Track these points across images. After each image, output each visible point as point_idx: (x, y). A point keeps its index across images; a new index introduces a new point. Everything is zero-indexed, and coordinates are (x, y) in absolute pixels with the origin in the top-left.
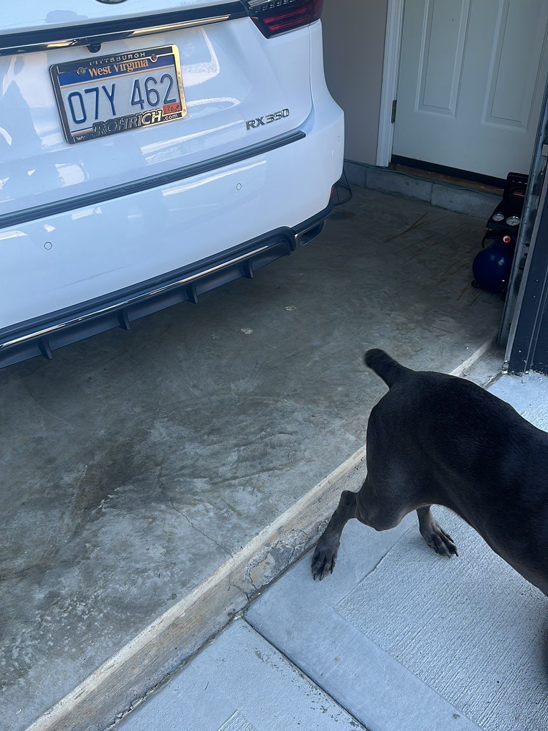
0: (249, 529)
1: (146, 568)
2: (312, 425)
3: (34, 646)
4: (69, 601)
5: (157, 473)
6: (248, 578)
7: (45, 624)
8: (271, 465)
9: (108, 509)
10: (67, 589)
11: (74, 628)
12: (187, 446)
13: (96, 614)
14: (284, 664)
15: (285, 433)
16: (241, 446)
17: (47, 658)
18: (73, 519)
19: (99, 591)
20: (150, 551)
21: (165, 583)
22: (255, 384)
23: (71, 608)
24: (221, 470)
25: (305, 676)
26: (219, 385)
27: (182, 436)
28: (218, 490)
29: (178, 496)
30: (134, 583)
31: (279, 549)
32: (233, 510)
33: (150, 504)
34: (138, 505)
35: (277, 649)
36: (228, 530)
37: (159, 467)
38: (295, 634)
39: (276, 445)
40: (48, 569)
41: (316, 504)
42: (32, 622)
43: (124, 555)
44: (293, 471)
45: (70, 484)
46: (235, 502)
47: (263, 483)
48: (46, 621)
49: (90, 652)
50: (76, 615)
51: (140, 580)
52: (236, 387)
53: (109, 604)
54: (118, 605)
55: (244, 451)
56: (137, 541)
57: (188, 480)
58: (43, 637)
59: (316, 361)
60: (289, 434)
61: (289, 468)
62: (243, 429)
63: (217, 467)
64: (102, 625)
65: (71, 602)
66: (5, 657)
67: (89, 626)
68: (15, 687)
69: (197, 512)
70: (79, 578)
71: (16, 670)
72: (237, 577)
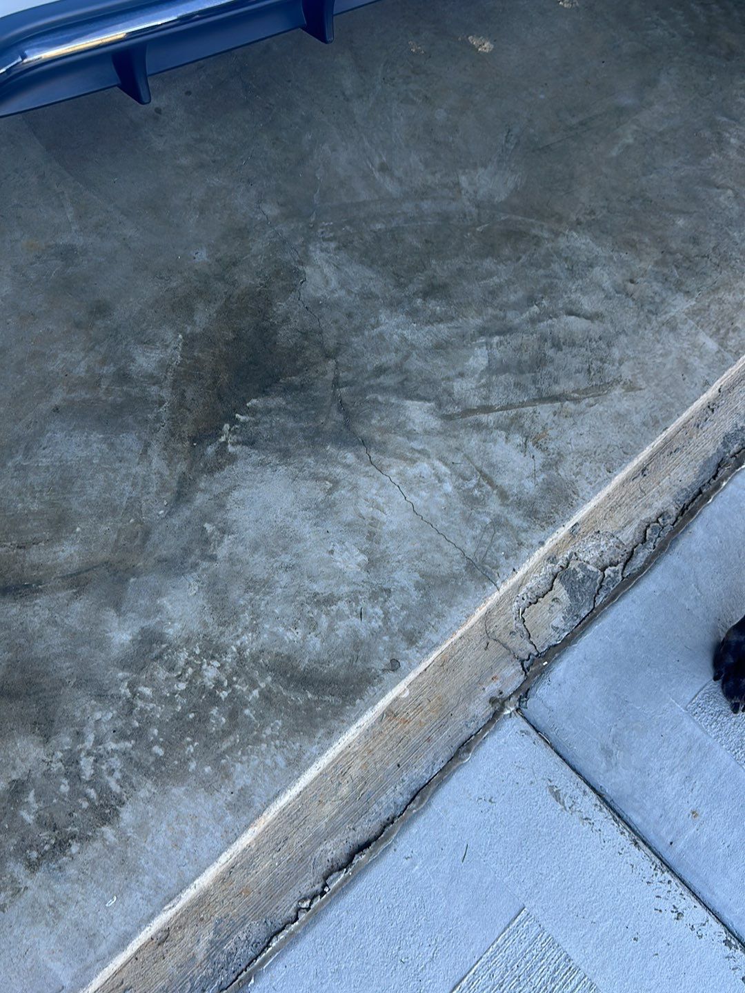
0: (526, 531)
1: (332, 594)
2: (631, 303)
3: (124, 754)
4: (183, 656)
5: (330, 376)
6: (520, 625)
7: (140, 703)
8: (557, 389)
9: (239, 447)
10: (178, 626)
11: (203, 719)
12: (383, 317)
13: (245, 689)
14: (602, 817)
15: (578, 315)
16: (491, 335)
17: (155, 783)
18: (170, 462)
19: (245, 638)
20: (336, 556)
21: (374, 634)
22: (511, 185)
23: (190, 670)
24: (459, 386)
25: (641, 843)
26: (434, 173)
27: (371, 293)
28: (456, 433)
29: (378, 438)
30: (312, 625)
31: (575, 573)
32: (491, 483)
33: (325, 446)
34: (299, 447)
35: (587, 783)
36: (485, 529)
37: (332, 363)
38: (619, 755)
39: (562, 341)
40: (133, 575)
41: (637, 480)
42: (112, 696)
43: (286, 559)
44: (601, 409)
45: (151, 376)
46: (491, 465)
47: (544, 428)
48: (143, 697)
49: (242, 775)
50: (203, 689)
51: (324, 621)
52: (470, 184)
53: (269, 669)
54: (286, 672)
55: (501, 348)
56: (306, 530)
57: (393, 400)
58: (139, 734)
59: (628, 147)
60: (587, 318)
61: (591, 401)
62: (493, 293)
63: (448, 379)
64: (260, 716)
65: (189, 656)
66: (66, 775)
67: (233, 715)
68: (98, 845)
69: (420, 478)
70: (200, 602)
71: (93, 807)
72: (499, 623)
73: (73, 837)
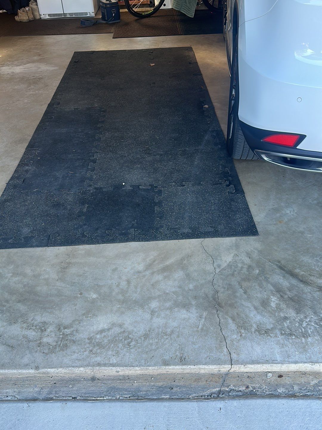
3: (315, 327)
17: (320, 338)
42: (318, 315)
68: (299, 340)
71: (302, 332)
73: (294, 335)
